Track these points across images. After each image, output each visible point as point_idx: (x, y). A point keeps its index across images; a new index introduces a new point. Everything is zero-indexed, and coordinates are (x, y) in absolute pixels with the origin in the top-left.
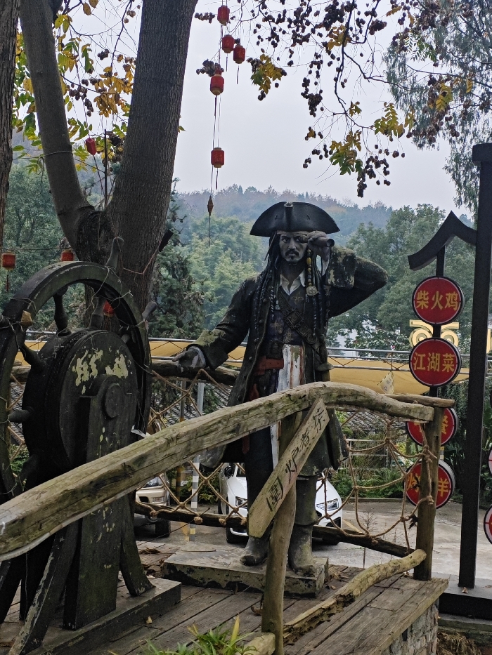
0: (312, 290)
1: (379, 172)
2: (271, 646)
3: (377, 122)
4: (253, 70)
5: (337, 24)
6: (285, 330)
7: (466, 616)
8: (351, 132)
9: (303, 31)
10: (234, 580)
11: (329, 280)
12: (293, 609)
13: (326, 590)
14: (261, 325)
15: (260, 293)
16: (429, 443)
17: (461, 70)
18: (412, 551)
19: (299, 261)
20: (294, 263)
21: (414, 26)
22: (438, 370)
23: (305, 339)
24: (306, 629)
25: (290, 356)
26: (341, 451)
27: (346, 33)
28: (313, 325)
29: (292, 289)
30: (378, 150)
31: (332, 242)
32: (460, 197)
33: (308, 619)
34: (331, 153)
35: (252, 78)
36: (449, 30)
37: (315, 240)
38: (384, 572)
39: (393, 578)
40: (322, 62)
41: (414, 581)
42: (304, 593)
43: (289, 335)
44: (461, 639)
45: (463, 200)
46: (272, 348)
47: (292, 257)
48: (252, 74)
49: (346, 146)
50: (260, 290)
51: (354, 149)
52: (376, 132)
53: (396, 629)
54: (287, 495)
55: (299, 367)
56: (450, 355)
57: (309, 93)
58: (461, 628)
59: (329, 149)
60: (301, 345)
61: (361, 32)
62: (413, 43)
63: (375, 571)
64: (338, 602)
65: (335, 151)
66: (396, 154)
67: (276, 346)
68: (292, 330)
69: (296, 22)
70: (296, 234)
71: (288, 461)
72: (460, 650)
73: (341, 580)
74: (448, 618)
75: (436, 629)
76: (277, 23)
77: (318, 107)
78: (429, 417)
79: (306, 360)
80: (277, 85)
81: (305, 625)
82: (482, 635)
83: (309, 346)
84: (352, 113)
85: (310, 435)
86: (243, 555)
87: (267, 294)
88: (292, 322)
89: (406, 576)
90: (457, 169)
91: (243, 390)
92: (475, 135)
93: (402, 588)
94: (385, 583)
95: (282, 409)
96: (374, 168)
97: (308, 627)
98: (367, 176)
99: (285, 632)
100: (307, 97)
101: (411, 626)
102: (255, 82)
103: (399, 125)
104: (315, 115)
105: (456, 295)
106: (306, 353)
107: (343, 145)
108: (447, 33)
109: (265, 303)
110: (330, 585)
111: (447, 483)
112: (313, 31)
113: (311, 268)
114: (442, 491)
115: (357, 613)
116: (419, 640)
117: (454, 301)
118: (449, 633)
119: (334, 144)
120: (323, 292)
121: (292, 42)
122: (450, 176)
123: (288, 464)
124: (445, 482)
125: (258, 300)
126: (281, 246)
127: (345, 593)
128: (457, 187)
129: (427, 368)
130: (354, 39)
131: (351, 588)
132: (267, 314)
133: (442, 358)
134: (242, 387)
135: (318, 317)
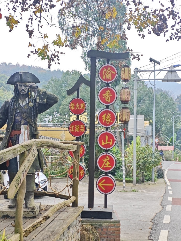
0: (31, 104)
1: (56, 59)
2: (18, 238)
3: (54, 41)
4: (7, 21)
5: (38, 5)
6: (21, 119)
7: (91, 218)
8: (45, 45)
9: (25, 7)
10: (5, 214)
11: (37, 101)
12: (27, 223)
13: (40, 215)
14: (12, 118)
15: (11, 106)
16: (76, 158)
17: (85, 22)
18: (71, 197)
19: (26, 94)
20: (24, 94)
21: (66, 6)
22: (79, 131)
23: (29, 123)
24: (32, 230)
25: (24, 129)
26: (44, 163)
27: (41, 8)
28: (32, 117)
29: (24, 104)
30: (55, 51)
31: (37, 87)
32: (86, 67)
33: (32, 227)
34: (38, 52)
35: (6, 23)
36: (80, 7)
37: (31, 86)
38: (61, 206)
39: (65, 208)
40: (33, 18)
41: (72, 208)
42: (32, 216)
43: (23, 122)
44: (89, 226)
45: (87, 68)
46: (16, 127)
47: (23, 92)
48: (6, 22)
49: (43, 50)
50: (11, 105)
51: (46, 51)
52: (54, 45)
53: (65, 226)
54: (23, 182)
55: (27, 133)
56: (83, 126)
57: (29, 30)
58: (89, 223)
59: (37, 51)
60: (27, 125)
61: (47, 8)
62: (66, 12)
63: (57, 206)
64: (43, 219)
65: (39, 51)
66: (62, 53)
67: (18, 126)
68: (24, 119)
69: (22, 3)
70: (24, 84)
71: (22, 169)
72: (89, 230)
73: (46, 210)
74: (84, 220)
75: (80, 224)
76: (15, 3)
77: (32, 35)
78: (75, 149)
79: (30, 131)
80: (16, 27)
81: (31, 229)
82: (97, 224)
83: (31, 125)
84: (45, 38)
85: (31, 159)
86: (8, 205)
87: (14, 106)
88: (24, 116)
89: (69, 206)
90: (85, 57)
91: (6, 143)
92: (90, 45)
93: (67, 211)
94: (61, 210)
95: (19, 150)
96: (54, 58)
97: (33, 229)
98: (51, 61)
99: (23, 232)
100: (28, 31)
101: (71, 225)
102: (8, 25)
103: (62, 42)
104: (31, 38)
105: (84, 104)
106: (30, 128)
107: (42, 49)
108: (79, 8)
109: (13, 110)
110: (41, 212)
111: (83, 171)
112: (29, 7)
113: (30, 96)
114: (82, 174)
115: (51, 222)
116: (74, 229)
117: (83, 106)
118: (85, 225)
119: (39, 49)
120: (35, 105)
121: (21, 10)
122: (83, 60)
123: (23, 170)
124: (82, 171)
125: (11, 109)
126: (18, 88)
127: (46, 215)
128: (85, 64)
129: (75, 131)
130: (45, 10)
131: (48, 213)
132: (14, 114)
133: (80, 127)
134: (5, 142)
135: (34, 114)
